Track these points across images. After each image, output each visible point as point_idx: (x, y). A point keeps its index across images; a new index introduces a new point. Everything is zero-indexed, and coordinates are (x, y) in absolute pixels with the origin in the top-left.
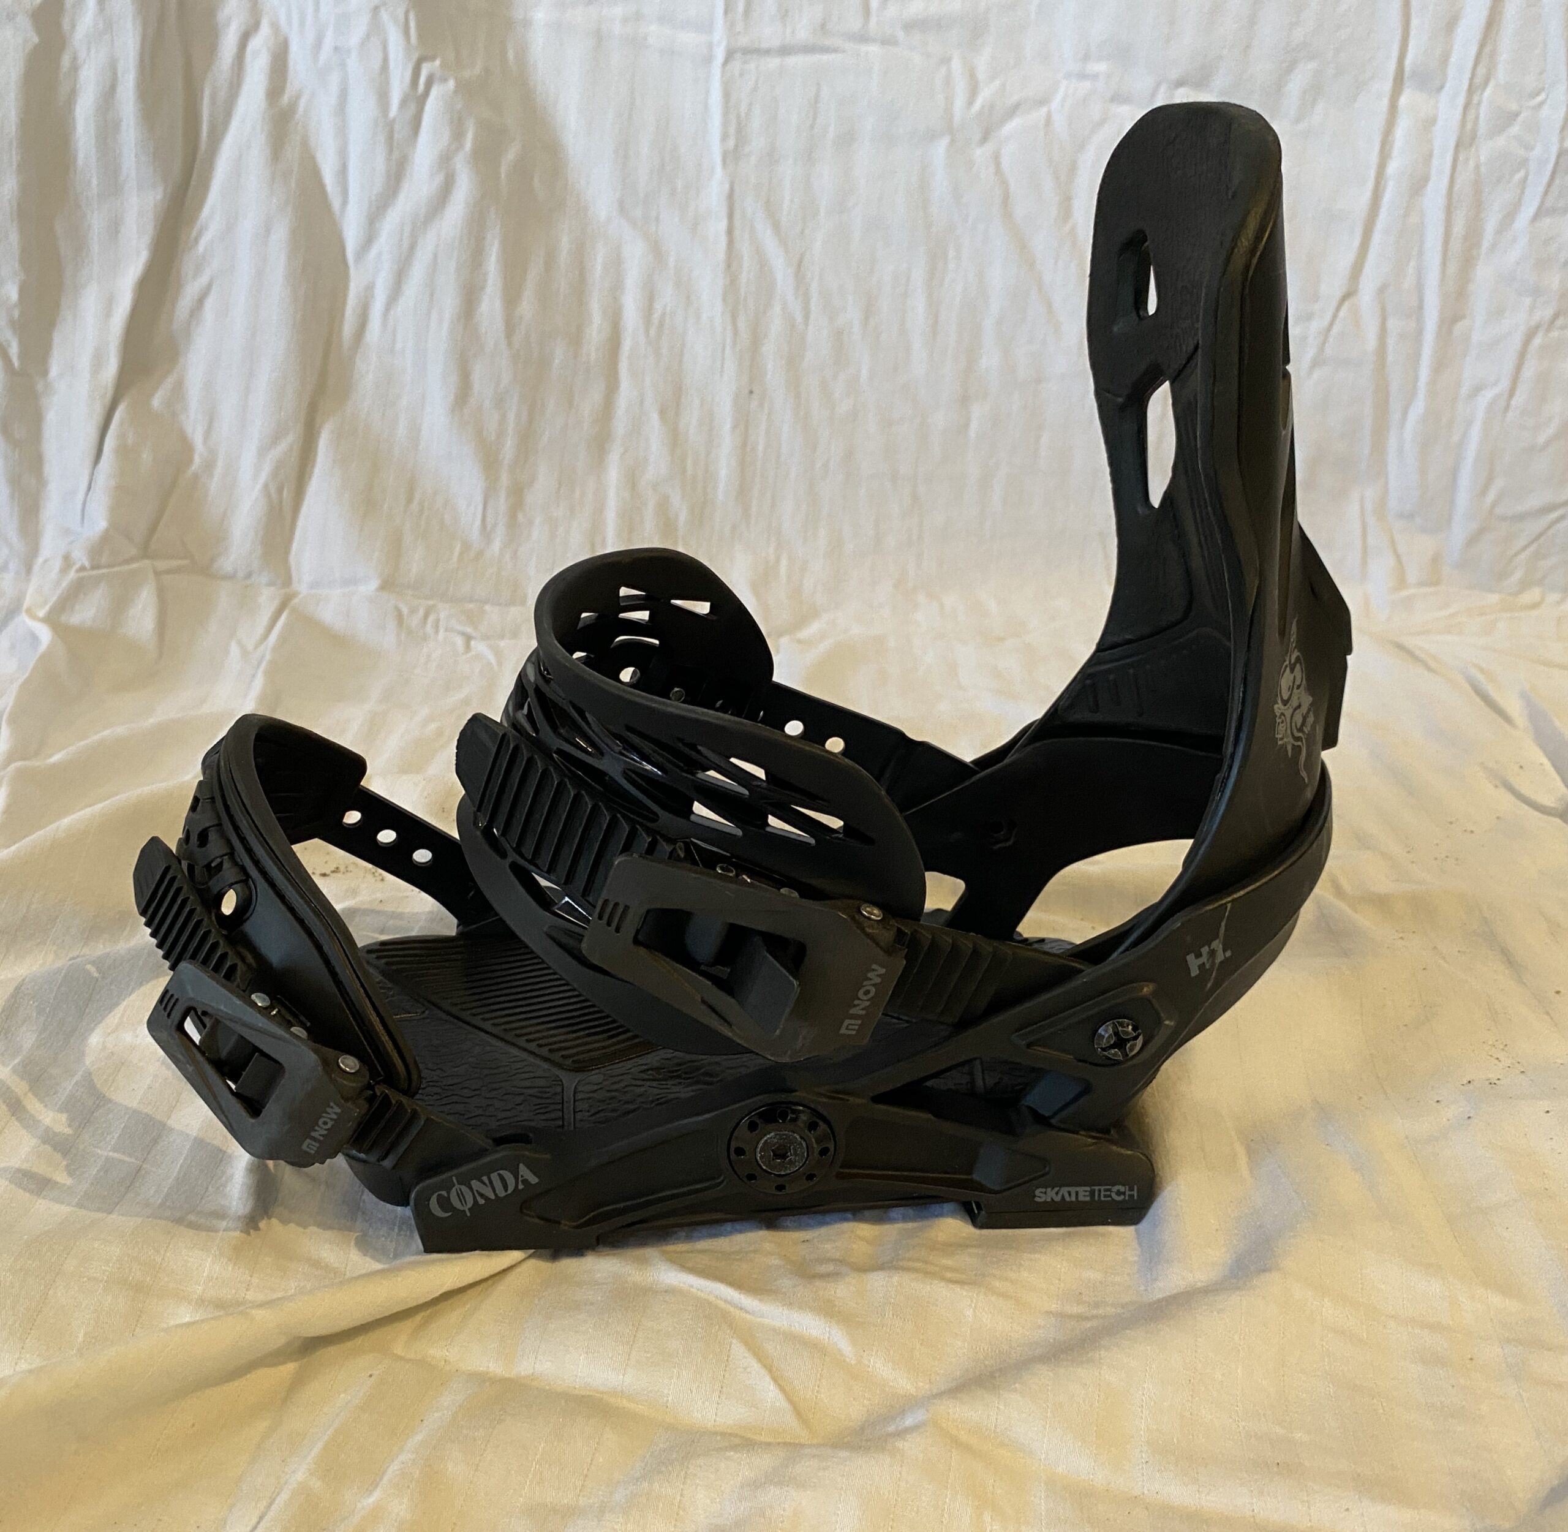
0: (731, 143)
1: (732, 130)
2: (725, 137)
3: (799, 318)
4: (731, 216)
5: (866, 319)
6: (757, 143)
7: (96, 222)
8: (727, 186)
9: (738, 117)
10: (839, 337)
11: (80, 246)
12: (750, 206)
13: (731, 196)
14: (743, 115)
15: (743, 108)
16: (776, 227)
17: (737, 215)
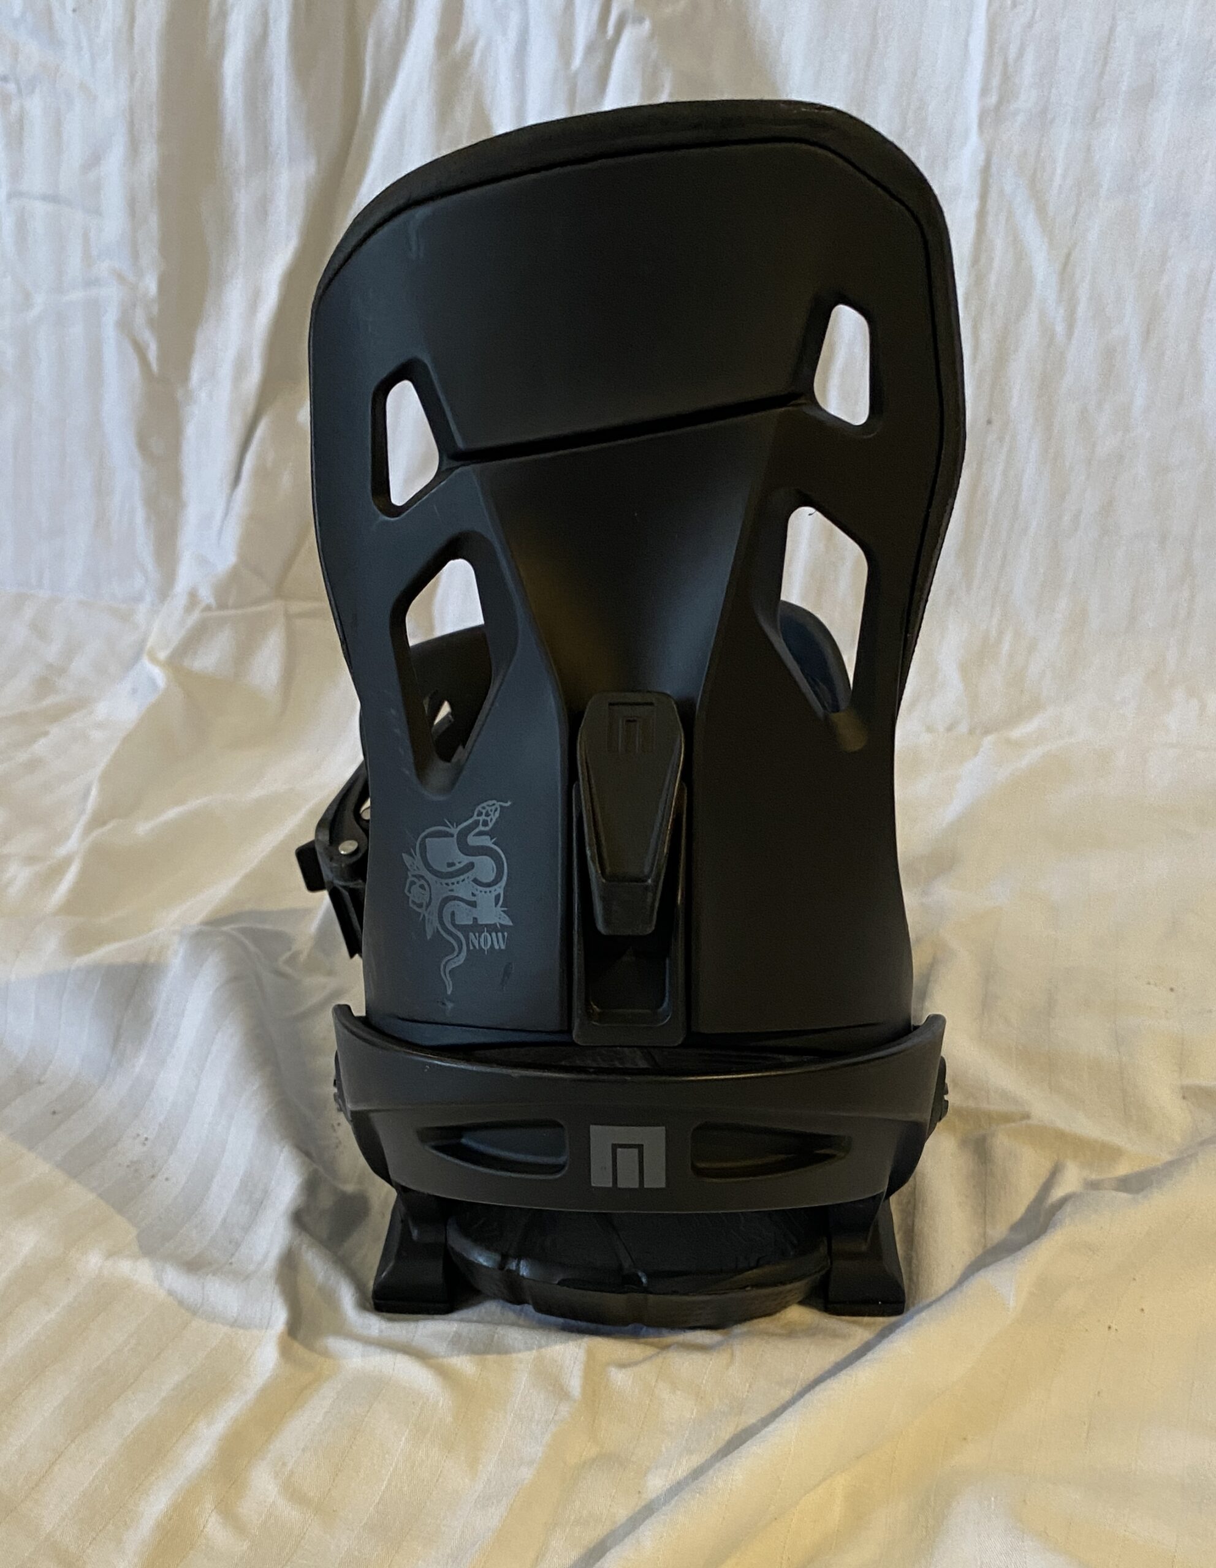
0: (993, 99)
1: (995, 82)
2: (984, 91)
3: (1060, 328)
4: (984, 196)
5: (1147, 334)
6: (1026, 100)
7: (244, 202)
8: (982, 157)
9: (1006, 64)
10: (1110, 355)
11: (226, 230)
12: (1009, 182)
13: (986, 172)
14: (1011, 61)
15: (1013, 51)
16: (1041, 210)
17: (993, 195)
